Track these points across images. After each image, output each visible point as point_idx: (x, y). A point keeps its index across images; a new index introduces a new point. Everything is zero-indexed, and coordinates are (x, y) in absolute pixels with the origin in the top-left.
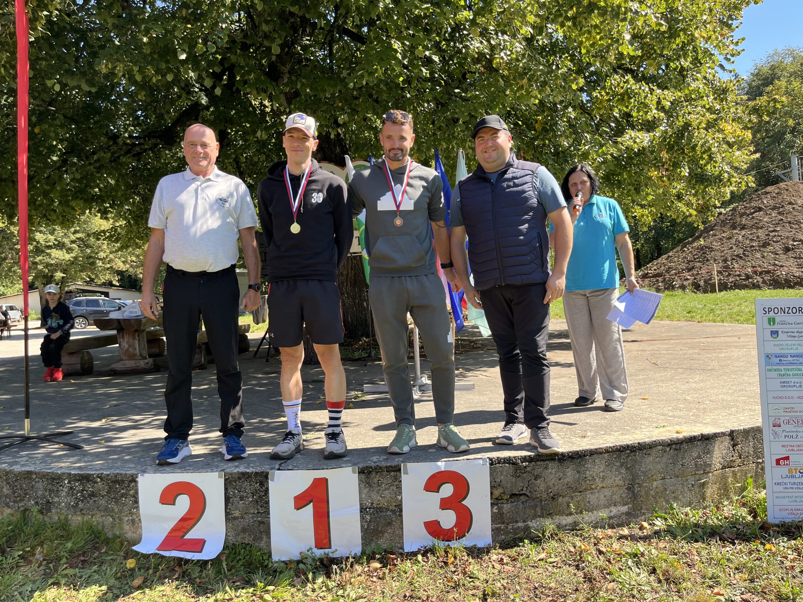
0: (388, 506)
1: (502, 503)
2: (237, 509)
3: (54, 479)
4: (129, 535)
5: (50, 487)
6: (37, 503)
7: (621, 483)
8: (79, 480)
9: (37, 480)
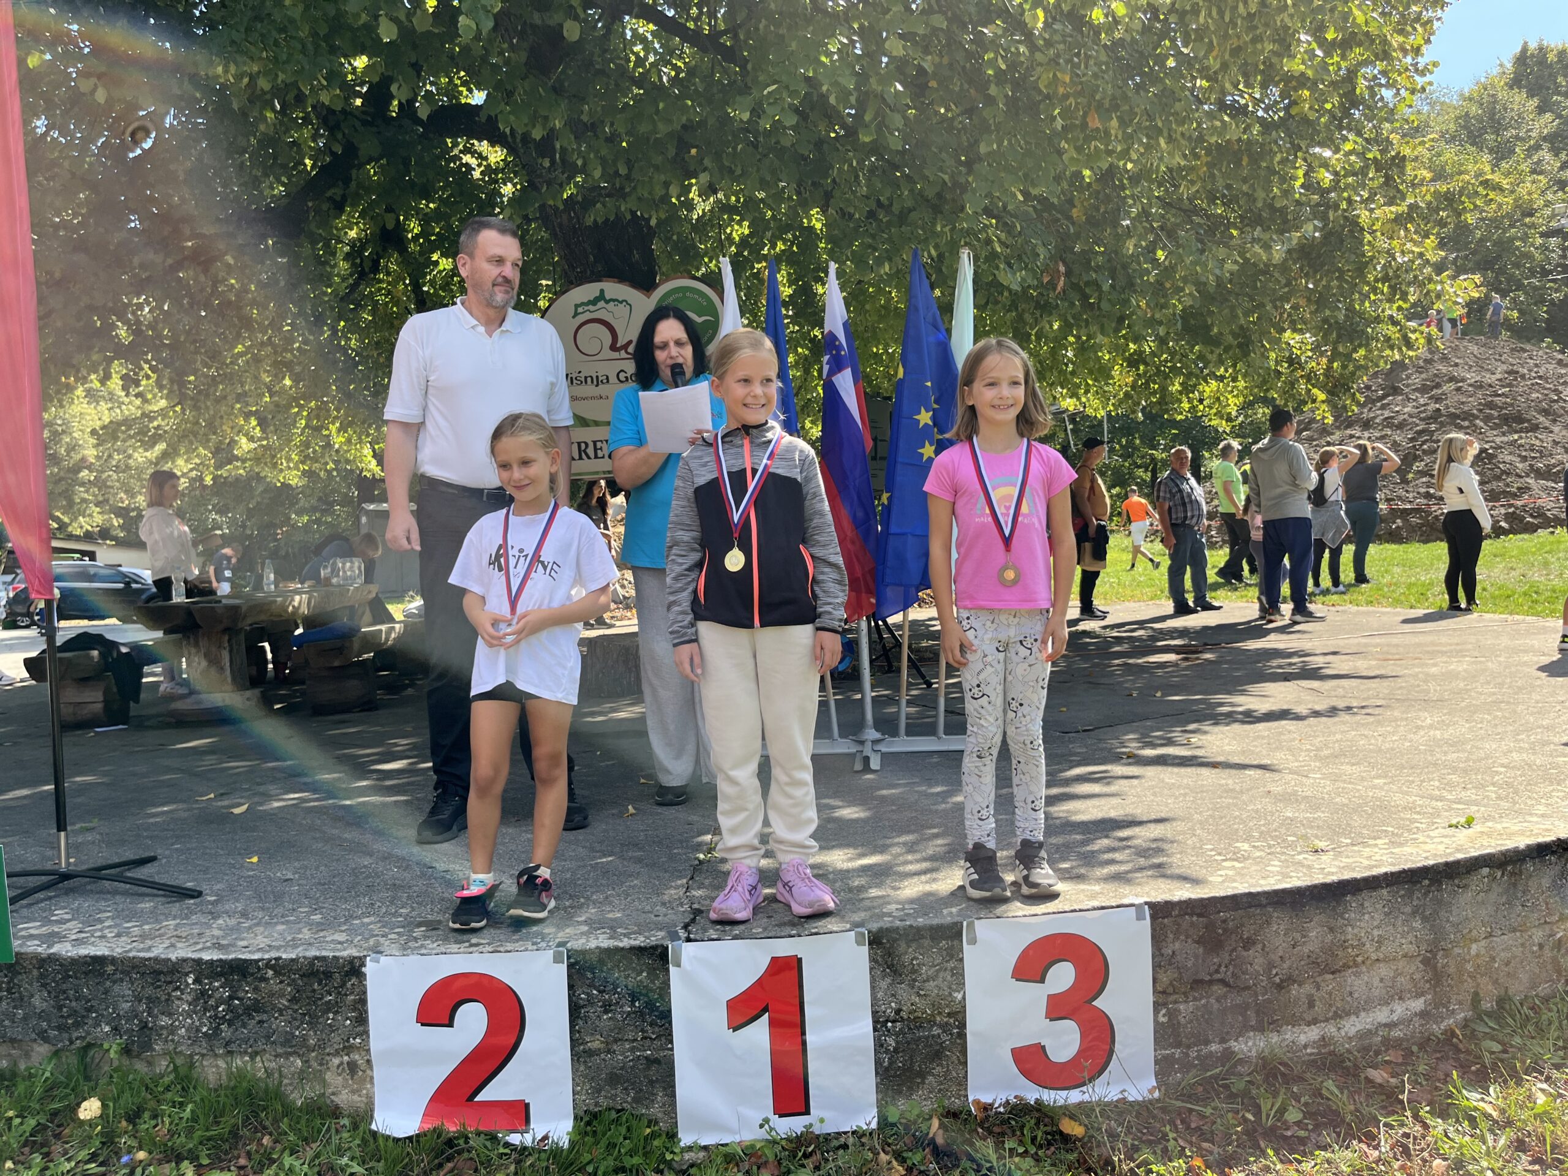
0: (932, 1015)
1: (1176, 1002)
2: (595, 1030)
3: (157, 973)
4: (344, 1098)
5: (149, 991)
6: (116, 1029)
7: (1413, 948)
8: (221, 974)
9: (118, 976)
